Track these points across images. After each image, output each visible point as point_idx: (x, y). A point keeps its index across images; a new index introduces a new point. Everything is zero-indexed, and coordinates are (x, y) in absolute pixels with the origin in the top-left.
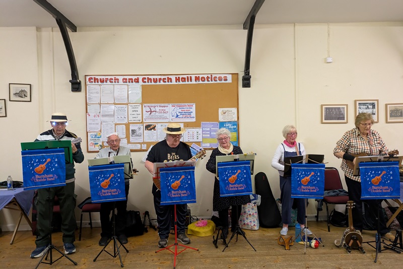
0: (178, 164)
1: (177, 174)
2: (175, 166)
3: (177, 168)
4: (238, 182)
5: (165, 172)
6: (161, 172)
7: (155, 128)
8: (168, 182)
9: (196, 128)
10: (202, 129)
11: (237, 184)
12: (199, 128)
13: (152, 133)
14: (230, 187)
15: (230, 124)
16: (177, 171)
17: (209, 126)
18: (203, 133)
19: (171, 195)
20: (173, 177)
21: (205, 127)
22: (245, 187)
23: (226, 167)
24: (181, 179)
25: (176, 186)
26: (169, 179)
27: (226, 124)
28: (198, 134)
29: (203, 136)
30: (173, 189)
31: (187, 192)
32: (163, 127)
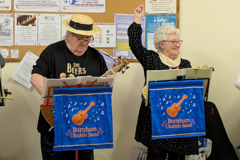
0: (84, 83)
1: (82, 100)
2: (80, 85)
3: (82, 88)
4: (182, 115)
5: (62, 95)
6: (55, 96)
7: (34, 22)
8: (67, 112)
9: (105, 23)
10: (117, 26)
11: (180, 118)
12: (110, 23)
13: (28, 31)
14: (169, 123)
15: (165, 19)
16: (82, 95)
17: (128, 21)
18: (118, 32)
19: (71, 134)
20: (75, 104)
21: (121, 22)
22: (194, 123)
23: (163, 90)
24: (88, 108)
25: (80, 118)
26: (69, 107)
27: (156, 19)
28: (109, 35)
29: (117, 38)
30: (75, 124)
31: (98, 129)
32: (49, 20)
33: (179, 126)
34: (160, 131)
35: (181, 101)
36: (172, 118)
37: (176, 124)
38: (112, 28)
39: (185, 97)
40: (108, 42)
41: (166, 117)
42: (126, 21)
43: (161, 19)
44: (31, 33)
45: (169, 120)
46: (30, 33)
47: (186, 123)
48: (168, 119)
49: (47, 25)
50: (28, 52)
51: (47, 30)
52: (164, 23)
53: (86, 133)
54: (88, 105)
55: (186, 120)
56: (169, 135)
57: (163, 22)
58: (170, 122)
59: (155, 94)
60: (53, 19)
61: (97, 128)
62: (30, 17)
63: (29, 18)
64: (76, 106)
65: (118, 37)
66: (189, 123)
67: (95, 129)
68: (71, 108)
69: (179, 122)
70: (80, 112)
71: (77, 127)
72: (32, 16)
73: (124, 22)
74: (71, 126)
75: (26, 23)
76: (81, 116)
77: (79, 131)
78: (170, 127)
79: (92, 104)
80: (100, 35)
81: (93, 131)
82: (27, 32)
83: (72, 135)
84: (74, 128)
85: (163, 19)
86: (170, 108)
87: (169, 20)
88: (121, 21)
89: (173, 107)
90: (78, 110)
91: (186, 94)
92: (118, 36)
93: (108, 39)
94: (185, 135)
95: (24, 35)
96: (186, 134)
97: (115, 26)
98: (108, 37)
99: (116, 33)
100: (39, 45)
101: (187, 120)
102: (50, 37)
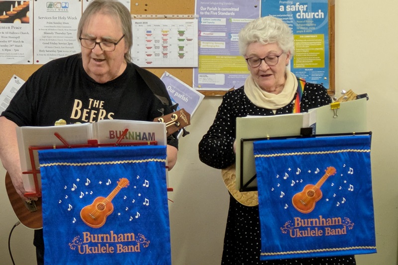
4: (325, 210)
5: (57, 164)
6: (42, 166)
7: (25, 15)
8: (71, 200)
9: (176, 16)
10: (200, 22)
11: (321, 216)
12: (186, 16)
13: (13, 33)
14: (296, 226)
15: (303, 4)
16: (101, 164)
17: (224, 9)
18: (202, 34)
19: (79, 247)
20: (87, 184)
21: (209, 14)
22: (350, 226)
23: (285, 156)
24: (114, 193)
25: (98, 214)
26: (73, 189)
27: (285, 5)
28: (183, 40)
29: (201, 47)
30: (87, 225)
31: (139, 238)
32: (57, 10)
33: (319, 233)
34: (277, 242)
35: (322, 181)
36: (304, 216)
37: (313, 228)
38: (190, 27)
39: (330, 171)
40: (181, 56)
41: (292, 213)
42: (219, 9)
43: (295, 5)
44: (19, 37)
45: (298, 220)
46: (16, 38)
47: (332, 227)
48: (296, 218)
49: (51, 21)
50: (13, 79)
51: (53, 32)
52: (302, 14)
53: (111, 244)
54: (113, 185)
55: (333, 219)
56: (298, 252)
57: (299, 11)
58: (298, 224)
59: (266, 166)
60: (65, 7)
61: (136, 235)
62: (16, 3)
63: (14, 7)
64: (89, 188)
65: (204, 45)
66: (341, 227)
67: (131, 236)
68: (77, 192)
69: (318, 225)
70: (97, 201)
71: (92, 231)
72: (22, 3)
73: (215, 11)
74: (80, 228)
75: (8, 17)
76: (99, 208)
77: (96, 241)
78: (299, 235)
79: (123, 183)
80: (165, 41)
81: (126, 240)
82: (12, 35)
83: (82, 248)
84: (85, 233)
85: (299, 5)
86: (299, 194)
87: (312, 7)
88: (209, 11)
89: (304, 193)
90: (94, 196)
91: (333, 165)
92: (202, 42)
93: (181, 48)
94: (331, 251)
95: (4, 42)
96: (334, 249)
97: (196, 21)
98: (181, 44)
99: (199, 35)
100: (36, 63)
101: (335, 220)
102: (58, 45)
